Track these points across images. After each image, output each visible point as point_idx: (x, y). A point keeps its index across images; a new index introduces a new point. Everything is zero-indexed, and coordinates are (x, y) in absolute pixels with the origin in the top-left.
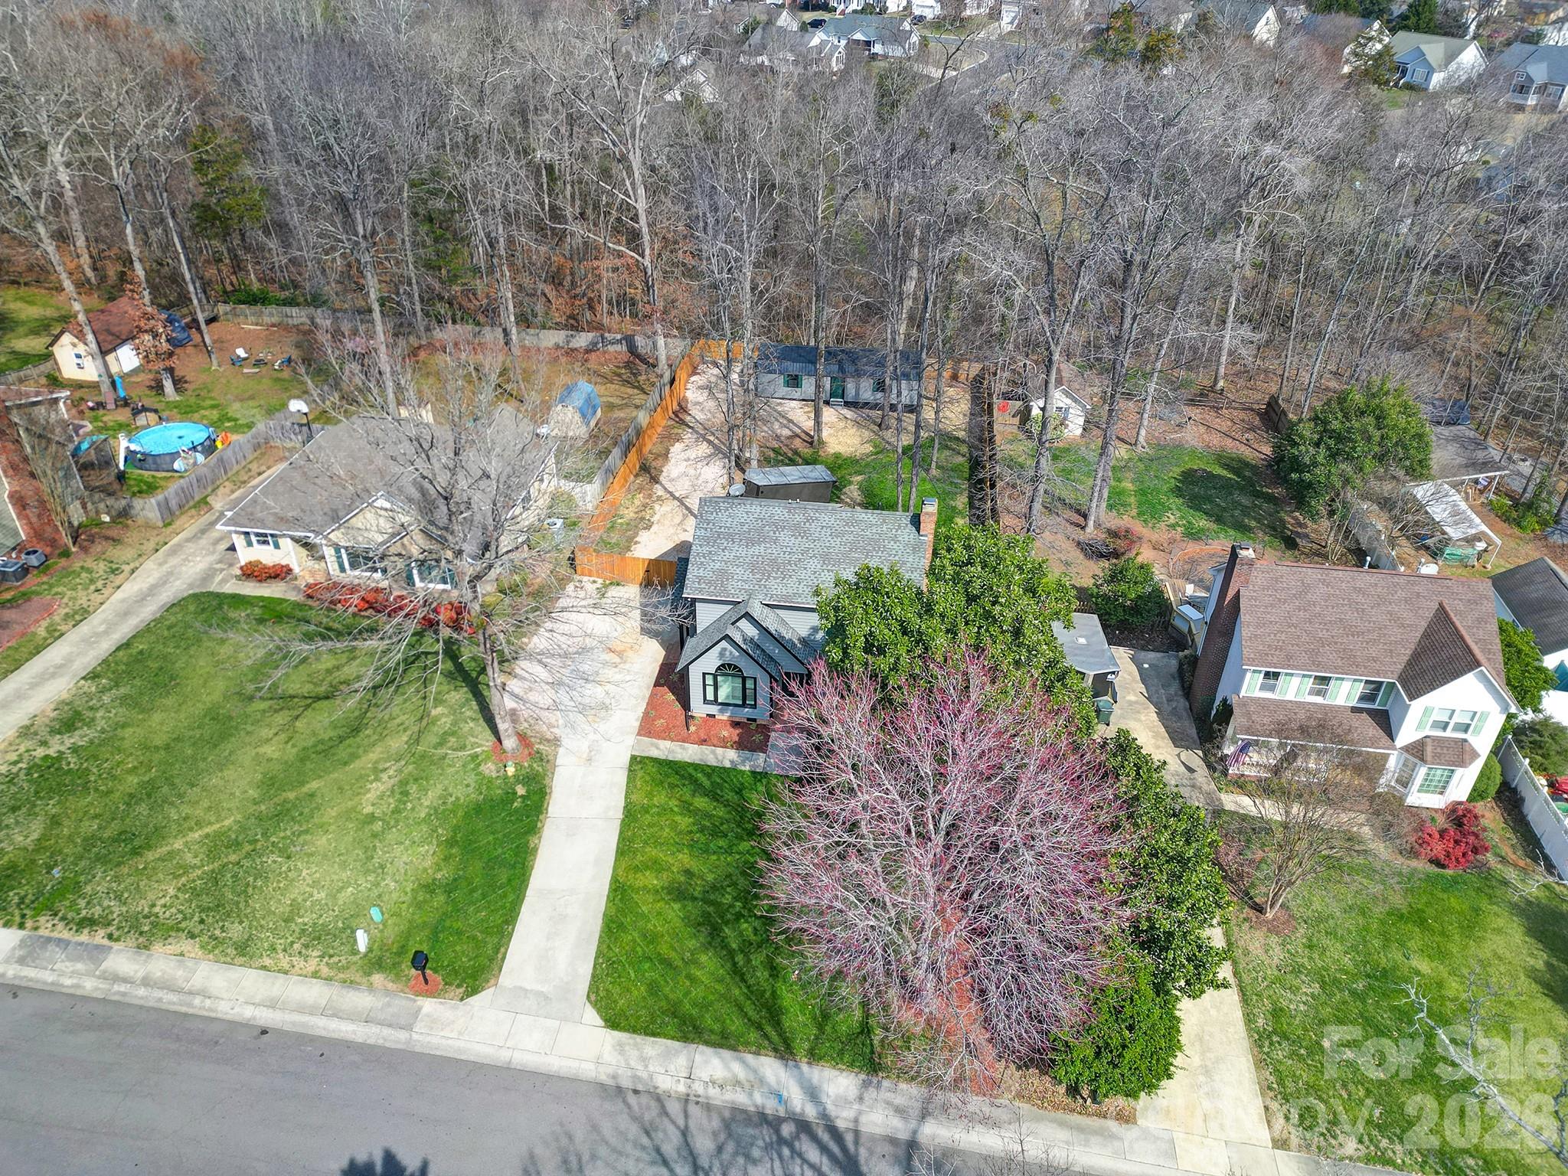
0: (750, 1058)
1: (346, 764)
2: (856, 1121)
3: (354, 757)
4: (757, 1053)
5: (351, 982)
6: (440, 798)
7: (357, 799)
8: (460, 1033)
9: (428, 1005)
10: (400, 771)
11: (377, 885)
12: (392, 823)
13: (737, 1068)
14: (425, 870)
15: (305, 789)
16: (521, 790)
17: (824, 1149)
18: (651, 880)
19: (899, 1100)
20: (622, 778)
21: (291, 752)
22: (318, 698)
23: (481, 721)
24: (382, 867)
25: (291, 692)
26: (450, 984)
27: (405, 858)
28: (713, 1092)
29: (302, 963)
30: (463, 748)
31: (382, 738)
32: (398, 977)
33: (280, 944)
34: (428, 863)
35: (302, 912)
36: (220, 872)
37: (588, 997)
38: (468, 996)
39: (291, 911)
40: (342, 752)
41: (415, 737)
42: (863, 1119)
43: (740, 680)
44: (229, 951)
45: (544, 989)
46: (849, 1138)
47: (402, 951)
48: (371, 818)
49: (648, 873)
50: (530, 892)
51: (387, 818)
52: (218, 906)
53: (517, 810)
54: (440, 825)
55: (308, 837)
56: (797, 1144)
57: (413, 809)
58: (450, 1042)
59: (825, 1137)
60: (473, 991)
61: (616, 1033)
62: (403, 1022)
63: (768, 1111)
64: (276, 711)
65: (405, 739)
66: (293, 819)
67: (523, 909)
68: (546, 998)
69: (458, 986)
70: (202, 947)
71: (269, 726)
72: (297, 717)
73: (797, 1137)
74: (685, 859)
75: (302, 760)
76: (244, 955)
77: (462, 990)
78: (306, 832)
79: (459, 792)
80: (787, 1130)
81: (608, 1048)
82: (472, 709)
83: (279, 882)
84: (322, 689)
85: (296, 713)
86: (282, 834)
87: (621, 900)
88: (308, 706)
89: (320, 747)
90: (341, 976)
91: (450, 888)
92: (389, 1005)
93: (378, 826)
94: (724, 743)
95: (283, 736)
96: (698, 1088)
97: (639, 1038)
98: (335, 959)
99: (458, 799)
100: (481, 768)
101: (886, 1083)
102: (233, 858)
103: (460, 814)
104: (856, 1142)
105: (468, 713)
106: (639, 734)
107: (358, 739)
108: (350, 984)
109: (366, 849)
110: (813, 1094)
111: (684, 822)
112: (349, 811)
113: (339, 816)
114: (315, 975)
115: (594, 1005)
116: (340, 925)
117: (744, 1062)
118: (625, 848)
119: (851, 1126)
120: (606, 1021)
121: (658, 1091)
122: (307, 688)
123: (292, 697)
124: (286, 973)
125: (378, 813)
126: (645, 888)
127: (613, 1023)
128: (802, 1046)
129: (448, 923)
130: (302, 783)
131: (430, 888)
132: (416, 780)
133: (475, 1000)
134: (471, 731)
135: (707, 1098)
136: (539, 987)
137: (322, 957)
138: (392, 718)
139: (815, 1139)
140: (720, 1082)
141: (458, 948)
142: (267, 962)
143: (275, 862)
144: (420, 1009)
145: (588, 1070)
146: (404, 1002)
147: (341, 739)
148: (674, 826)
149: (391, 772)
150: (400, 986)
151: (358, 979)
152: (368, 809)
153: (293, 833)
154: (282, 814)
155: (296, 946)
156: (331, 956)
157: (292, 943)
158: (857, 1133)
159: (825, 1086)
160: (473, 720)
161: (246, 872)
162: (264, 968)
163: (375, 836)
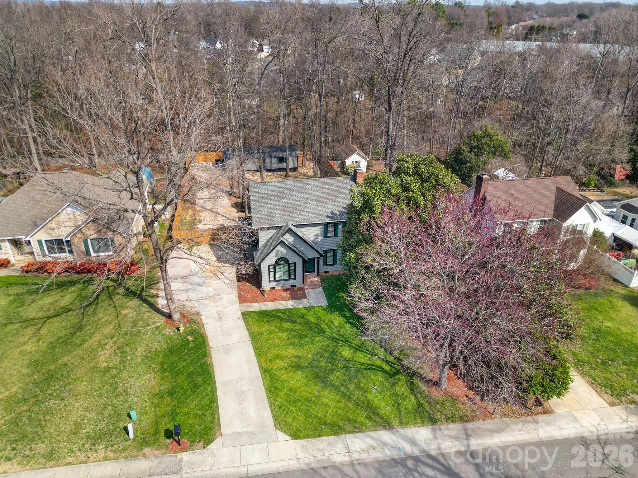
0: (373, 434)
1: (80, 345)
2: (439, 449)
3: (83, 341)
4: (376, 430)
5: (131, 457)
6: (146, 350)
7: (95, 361)
8: (212, 466)
9: (185, 457)
10: (115, 343)
11: (126, 401)
12: (122, 368)
13: (370, 441)
14: (152, 387)
15: (60, 362)
16: (191, 338)
17: (432, 467)
18: (280, 364)
19: (453, 433)
20: (241, 323)
21: (43, 346)
22: (49, 317)
23: (153, 311)
24: (126, 392)
25: (31, 317)
26: (194, 441)
27: (137, 384)
28: (364, 456)
29: (94, 455)
30: (148, 325)
31: (97, 329)
32: (159, 448)
33: (75, 448)
34: (153, 383)
35: (83, 426)
36: (17, 418)
37: (275, 427)
38: (207, 445)
39: (76, 428)
40: (75, 340)
41: (117, 325)
42: (442, 447)
43: (287, 266)
44: (40, 461)
45: (250, 429)
46: (441, 458)
47: (157, 432)
48: (108, 369)
49: (277, 361)
50: (218, 385)
51: (118, 366)
52: (23, 437)
53: (192, 348)
54: (152, 363)
55: (71, 387)
56: (419, 469)
57: (132, 359)
58: (207, 472)
59: (430, 461)
60: (208, 442)
61: (299, 441)
62: (173, 470)
63: (396, 457)
64: (25, 328)
65: (112, 327)
66: (58, 379)
67: (218, 393)
68: (253, 434)
69: (199, 441)
70: (19, 464)
71: (24, 335)
72: (40, 329)
73: (416, 466)
74: (292, 351)
75: (53, 348)
76: (52, 460)
77: (202, 443)
78: (69, 384)
79: (156, 345)
80: (410, 464)
81: (299, 449)
82: (145, 308)
83: (61, 414)
84: (51, 313)
85: (38, 327)
86: (54, 388)
87: (270, 376)
88: (45, 322)
89: (61, 340)
90: (123, 455)
91: (171, 393)
92: (160, 463)
93: (114, 372)
94: (284, 299)
95: (35, 339)
96: (356, 456)
97: (313, 440)
98: (116, 447)
99: (156, 349)
100: (163, 332)
101: (442, 427)
102: (25, 408)
103: (161, 355)
104: (445, 459)
105: (144, 309)
106: (240, 303)
107: (83, 332)
108: (132, 458)
109: (112, 385)
110: (413, 442)
111: (284, 335)
112: (92, 368)
113: (87, 372)
114: (106, 459)
115: (281, 429)
116: (111, 427)
117: (371, 437)
118: (259, 352)
119: (438, 452)
120: (291, 436)
121: (336, 464)
122: (40, 314)
123: (33, 319)
124: (85, 462)
125: (111, 365)
126: (279, 368)
127: (295, 436)
128: (395, 422)
129: (178, 411)
130: (57, 360)
131: (160, 395)
132: (128, 345)
133: (212, 446)
134: (150, 317)
135: (362, 460)
136: (245, 430)
137: (106, 447)
138: (99, 319)
139: (426, 464)
140: (366, 449)
141: (190, 422)
142: (70, 460)
143: (55, 404)
144: (181, 460)
145: (293, 465)
146: (169, 459)
147: (73, 334)
148: (280, 338)
149: (111, 344)
150: (163, 451)
151: (135, 454)
152: (104, 365)
153: (61, 387)
154: (49, 378)
155: (86, 446)
156: (112, 446)
157: (83, 445)
158: (442, 454)
159: (417, 437)
160: (148, 312)
161: (36, 414)
162: (69, 464)
163: (114, 377)
